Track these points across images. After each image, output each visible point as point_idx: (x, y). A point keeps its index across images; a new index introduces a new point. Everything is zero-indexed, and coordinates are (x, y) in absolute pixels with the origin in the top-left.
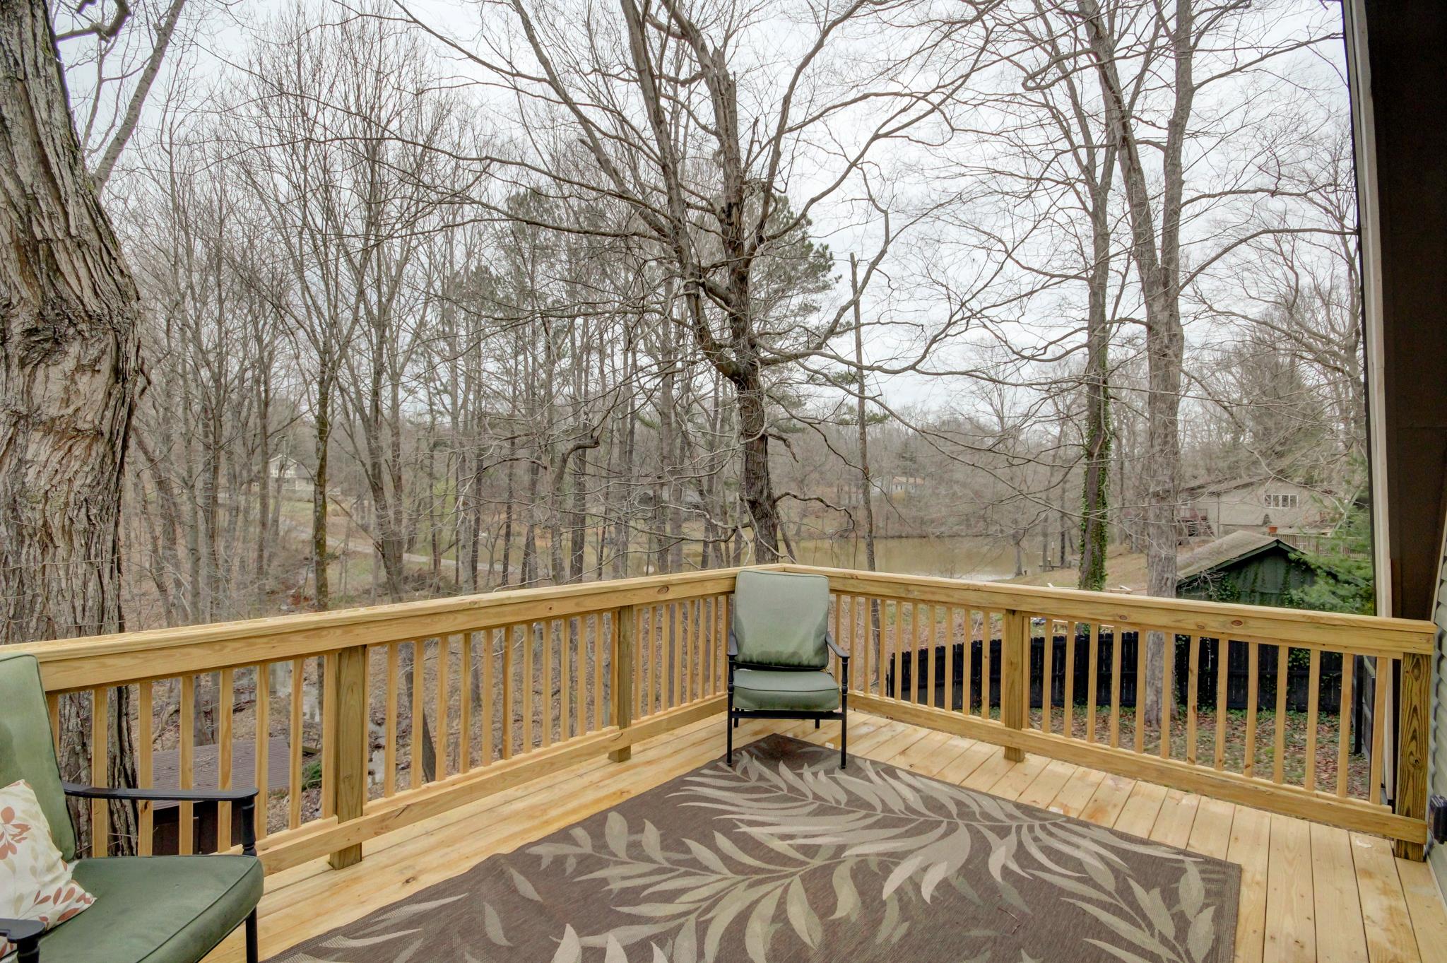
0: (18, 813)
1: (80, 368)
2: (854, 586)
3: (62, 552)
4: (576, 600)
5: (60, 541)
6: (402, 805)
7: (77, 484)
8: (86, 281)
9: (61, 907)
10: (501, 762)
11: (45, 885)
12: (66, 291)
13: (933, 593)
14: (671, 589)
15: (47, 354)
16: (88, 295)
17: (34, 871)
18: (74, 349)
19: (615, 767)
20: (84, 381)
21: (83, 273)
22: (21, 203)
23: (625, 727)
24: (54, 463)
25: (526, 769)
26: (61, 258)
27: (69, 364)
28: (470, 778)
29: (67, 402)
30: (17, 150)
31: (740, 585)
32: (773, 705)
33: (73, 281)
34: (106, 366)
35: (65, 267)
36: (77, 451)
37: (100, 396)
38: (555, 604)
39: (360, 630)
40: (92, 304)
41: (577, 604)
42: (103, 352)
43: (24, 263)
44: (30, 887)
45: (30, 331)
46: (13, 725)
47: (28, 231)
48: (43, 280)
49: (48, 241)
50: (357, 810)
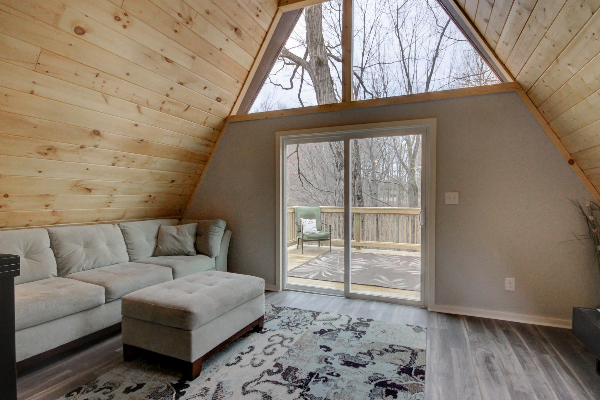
0: (313, 221)
6: (366, 242)
39: (358, 210)
43: (338, 156)
44: (312, 228)
45: (340, 166)
46: (316, 213)
47: (338, 151)
48: (341, 158)
49: (340, 152)
50: (359, 241)
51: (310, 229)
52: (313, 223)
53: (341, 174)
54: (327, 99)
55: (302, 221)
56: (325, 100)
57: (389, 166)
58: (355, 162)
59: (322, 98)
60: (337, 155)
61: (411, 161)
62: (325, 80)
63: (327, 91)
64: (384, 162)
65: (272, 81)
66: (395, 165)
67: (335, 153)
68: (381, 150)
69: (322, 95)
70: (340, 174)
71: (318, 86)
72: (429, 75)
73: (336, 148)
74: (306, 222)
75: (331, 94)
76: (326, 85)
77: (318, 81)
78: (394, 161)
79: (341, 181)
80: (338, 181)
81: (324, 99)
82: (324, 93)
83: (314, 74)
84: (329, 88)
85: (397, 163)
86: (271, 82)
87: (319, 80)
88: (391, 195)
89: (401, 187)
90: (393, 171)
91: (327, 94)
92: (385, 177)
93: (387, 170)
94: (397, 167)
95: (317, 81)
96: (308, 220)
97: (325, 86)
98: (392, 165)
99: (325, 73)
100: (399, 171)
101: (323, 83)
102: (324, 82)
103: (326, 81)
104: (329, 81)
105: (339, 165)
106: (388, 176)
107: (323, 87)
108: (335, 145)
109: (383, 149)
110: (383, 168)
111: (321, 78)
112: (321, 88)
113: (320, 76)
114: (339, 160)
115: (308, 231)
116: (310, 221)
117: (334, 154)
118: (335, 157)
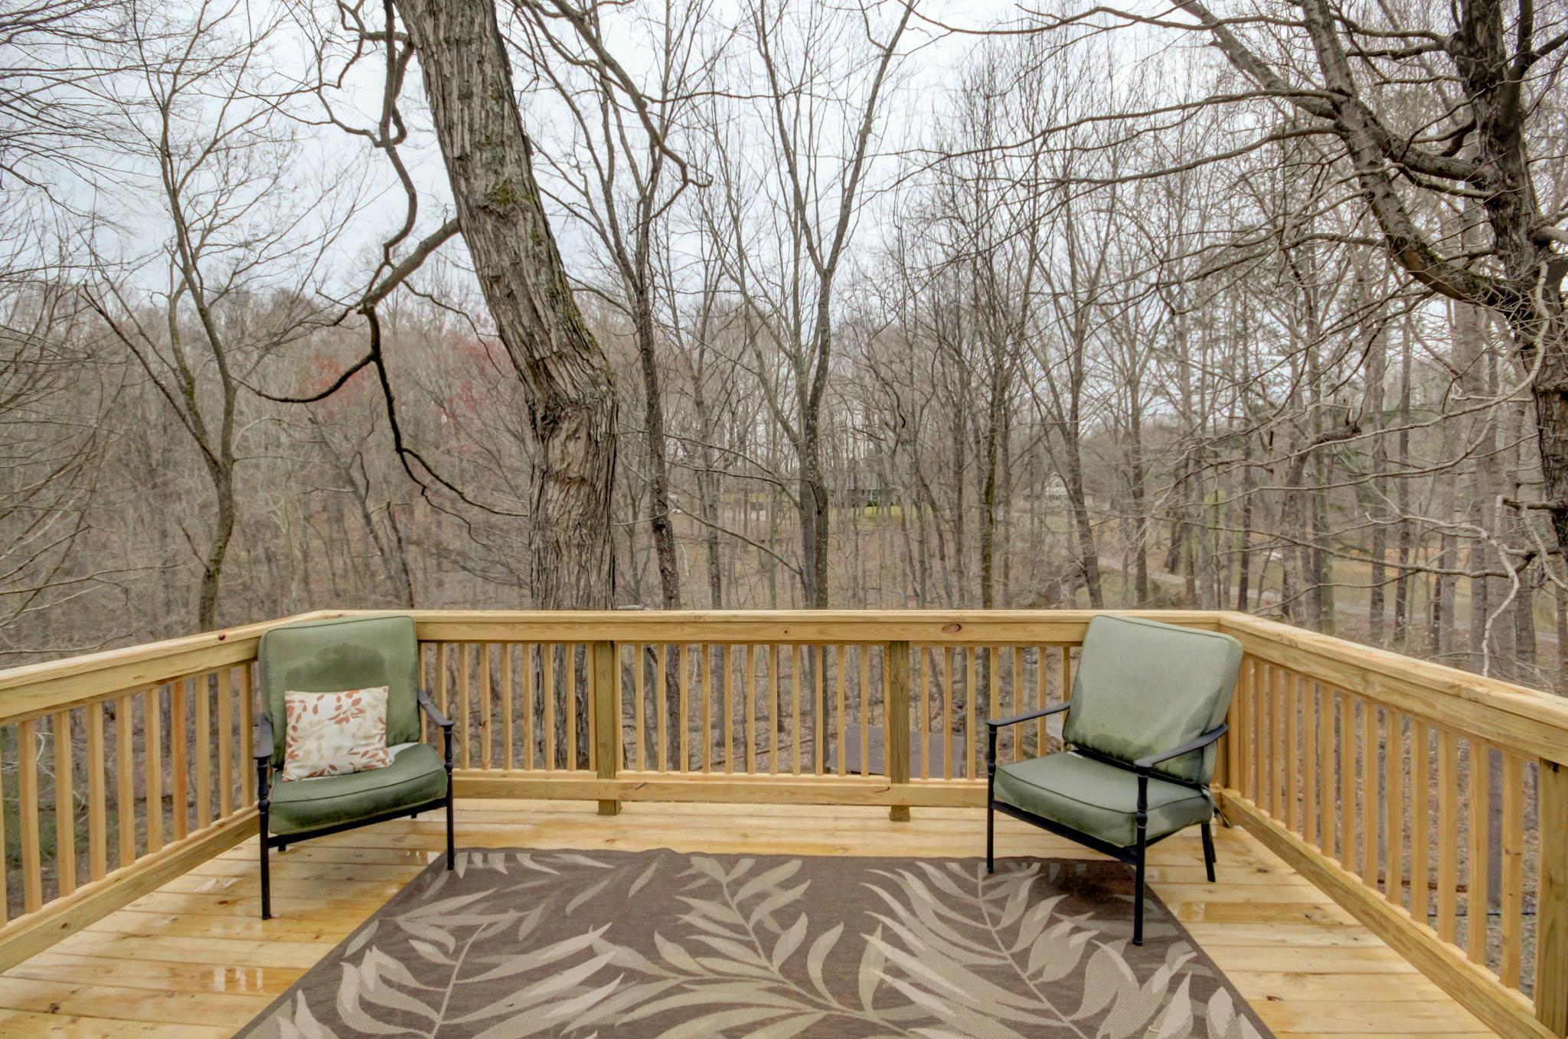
0: (363, 703)
1: (568, 438)
2: (1296, 661)
3: (565, 558)
4: (819, 627)
5: (565, 552)
6: (642, 781)
7: (574, 513)
8: (568, 380)
9: (365, 761)
10: (744, 774)
11: (359, 746)
12: (558, 390)
13: (1404, 694)
14: (965, 628)
15: (553, 429)
16: (570, 387)
17: (354, 736)
18: (565, 425)
19: (889, 824)
20: (571, 446)
21: (565, 374)
22: (526, 339)
23: (900, 781)
24: (560, 502)
25: (763, 789)
26: (551, 367)
27: (563, 436)
28: (707, 779)
29: (563, 460)
30: (521, 307)
31: (1091, 637)
32: (1035, 806)
33: (560, 382)
34: (583, 434)
35: (555, 374)
36: (572, 492)
37: (582, 454)
38: (791, 628)
39: (602, 628)
40: (573, 395)
41: (821, 632)
42: (580, 424)
43: (535, 376)
44: (348, 743)
45: (544, 418)
46: (386, 654)
47: (532, 356)
48: (545, 385)
49: (543, 359)
50: (611, 772)
51: (338, 749)
52: (361, 711)
53: (550, 455)
54: (476, 126)
55: (292, 708)
56: (471, 130)
57: (746, 431)
58: (609, 403)
59: (455, 117)
60: (528, 373)
61: (805, 416)
62: (470, 42)
63: (477, 90)
64: (734, 421)
65: (336, 117)
66: (761, 429)
67: (521, 361)
68: (724, 387)
69: (457, 105)
70: (546, 457)
71: (438, 63)
72: (847, 185)
73: (523, 342)
74: (315, 710)
75: (497, 109)
76: (475, 66)
77: (438, 44)
78: (759, 418)
79: (552, 483)
80: (538, 482)
81: (463, 123)
82: (466, 96)
83: (419, 10)
84: (489, 80)
85: (767, 424)
86: (333, 121)
87: (441, 35)
88: (753, 507)
89: (780, 486)
90: (756, 443)
91: (476, 101)
92: (736, 459)
93: (742, 442)
94: (768, 434)
95: (431, 39)
96: (330, 699)
97: (470, 66)
98: (755, 429)
99: (468, 12)
100: (774, 443)
101: (459, 51)
102: (463, 49)
103: (474, 47)
104: (490, 50)
105: (539, 416)
106: (745, 458)
107: (461, 72)
108: (521, 330)
109: (729, 386)
110: (731, 434)
111: (449, 28)
112: (452, 73)
113: (443, 18)
114: (538, 395)
115: (323, 764)
116: (345, 699)
117: (517, 367)
118: (523, 379)
